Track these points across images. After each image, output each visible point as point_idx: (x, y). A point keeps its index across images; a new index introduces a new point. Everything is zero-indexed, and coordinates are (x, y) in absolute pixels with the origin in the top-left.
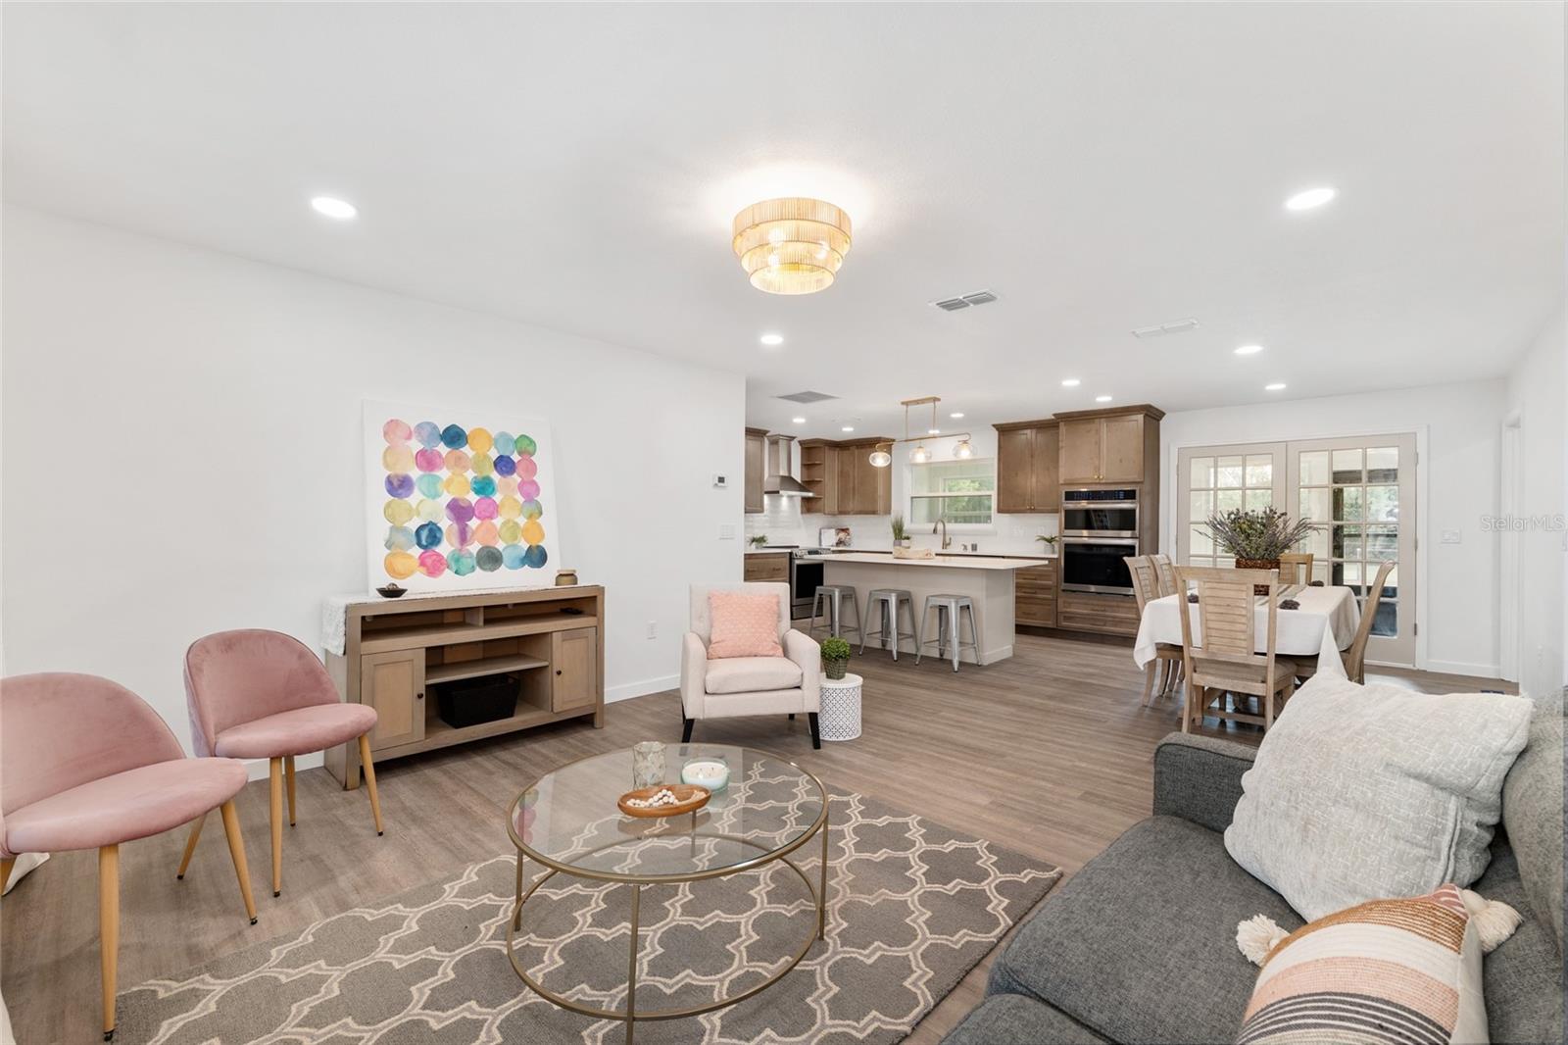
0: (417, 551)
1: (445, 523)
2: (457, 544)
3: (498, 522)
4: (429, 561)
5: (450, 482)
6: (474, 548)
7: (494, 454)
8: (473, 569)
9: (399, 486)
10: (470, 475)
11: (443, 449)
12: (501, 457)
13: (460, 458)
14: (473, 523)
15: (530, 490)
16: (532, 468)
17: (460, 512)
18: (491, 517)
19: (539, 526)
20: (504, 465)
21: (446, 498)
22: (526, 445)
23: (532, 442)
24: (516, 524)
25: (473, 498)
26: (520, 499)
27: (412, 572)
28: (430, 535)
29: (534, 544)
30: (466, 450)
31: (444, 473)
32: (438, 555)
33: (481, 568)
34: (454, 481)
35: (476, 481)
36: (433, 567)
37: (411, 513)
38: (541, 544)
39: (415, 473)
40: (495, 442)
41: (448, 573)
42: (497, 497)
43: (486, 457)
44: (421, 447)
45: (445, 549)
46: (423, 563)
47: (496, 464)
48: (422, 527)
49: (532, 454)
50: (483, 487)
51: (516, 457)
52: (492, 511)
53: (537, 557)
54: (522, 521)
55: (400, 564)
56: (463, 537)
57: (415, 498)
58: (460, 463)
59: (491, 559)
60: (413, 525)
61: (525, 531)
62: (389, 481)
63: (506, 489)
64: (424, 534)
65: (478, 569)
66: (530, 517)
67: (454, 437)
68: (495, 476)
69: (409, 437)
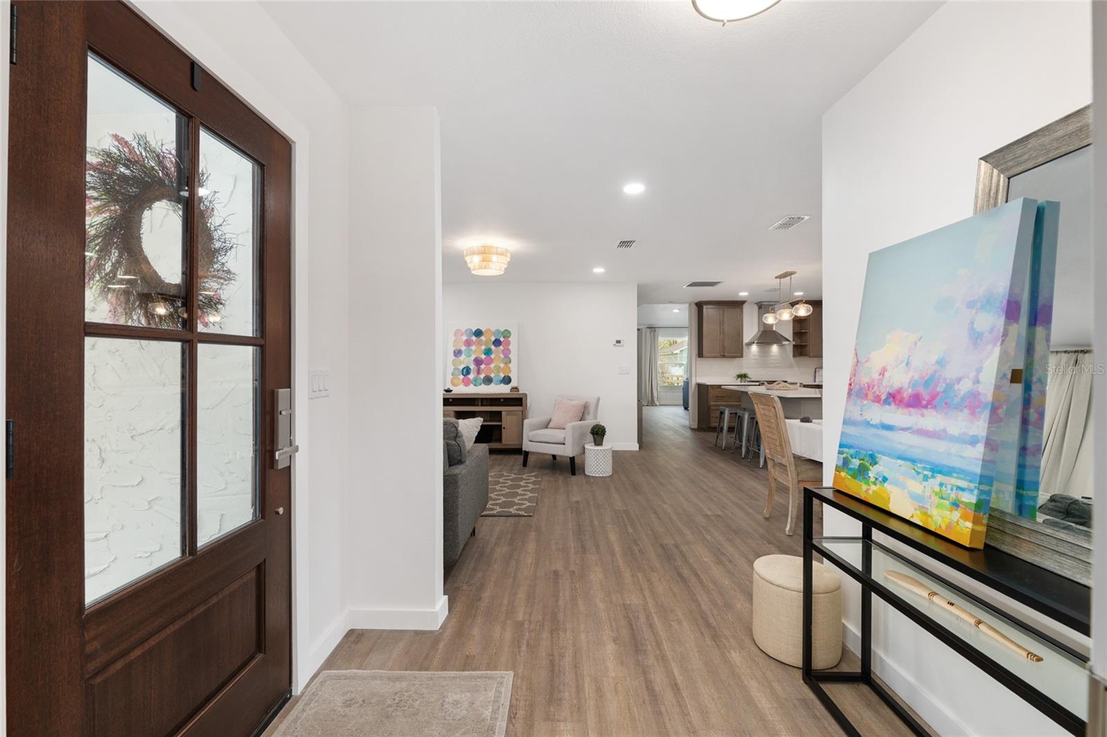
0: (462, 377)
1: (472, 367)
2: (476, 374)
3: (492, 366)
4: (465, 381)
5: (476, 350)
6: (482, 376)
7: (493, 339)
8: (481, 384)
9: (458, 353)
10: (483, 347)
11: (474, 338)
12: (496, 340)
13: (480, 341)
14: (483, 366)
15: (507, 353)
16: (508, 343)
17: (478, 362)
18: (490, 364)
19: (509, 368)
20: (497, 343)
21: (473, 357)
22: (507, 334)
23: (509, 332)
24: (500, 367)
25: (483, 356)
26: (502, 356)
27: (459, 384)
28: (467, 371)
29: (506, 375)
30: (483, 338)
31: (473, 348)
32: (469, 379)
33: (484, 384)
34: (477, 351)
35: (485, 350)
36: (467, 383)
37: (461, 362)
38: (510, 375)
39: (463, 348)
40: (494, 334)
41: (472, 385)
42: (493, 356)
43: (490, 340)
44: (466, 338)
45: (471, 376)
46: (463, 382)
47: (494, 343)
48: (464, 368)
49: (509, 337)
50: (488, 352)
51: (502, 339)
52: (490, 361)
53: (507, 380)
54: (502, 365)
55: (456, 381)
56: (479, 372)
57: (463, 357)
58: (480, 343)
59: (488, 380)
60: (461, 367)
61: (503, 370)
62: (454, 352)
63: (497, 352)
64: (465, 371)
65: (483, 385)
66: (506, 364)
67: (478, 333)
68: (493, 347)
69: (462, 335)
